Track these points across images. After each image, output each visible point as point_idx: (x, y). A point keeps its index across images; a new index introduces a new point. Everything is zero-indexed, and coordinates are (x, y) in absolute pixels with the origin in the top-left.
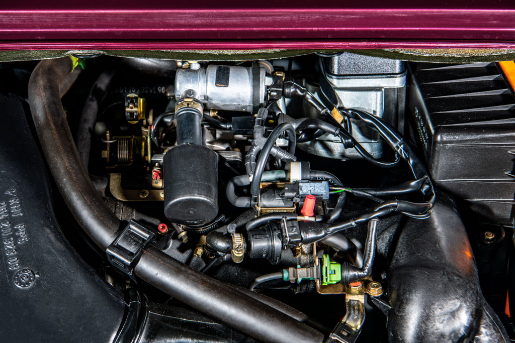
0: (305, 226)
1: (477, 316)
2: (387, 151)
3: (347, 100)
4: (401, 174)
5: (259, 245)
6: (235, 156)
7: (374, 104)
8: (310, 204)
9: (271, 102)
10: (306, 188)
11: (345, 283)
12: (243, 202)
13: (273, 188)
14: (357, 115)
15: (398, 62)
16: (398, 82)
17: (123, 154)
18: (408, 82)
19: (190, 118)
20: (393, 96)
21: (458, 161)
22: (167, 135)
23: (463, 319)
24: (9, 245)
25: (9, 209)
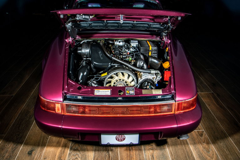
0: (128, 55)
1: (144, 63)
2: (136, 50)
3: (132, 45)
4: (137, 52)
5: (123, 57)
6: (121, 50)
7: (135, 46)
8: (128, 53)
9: (124, 45)
10: (128, 52)
11: (132, 60)
12: (122, 53)
13: (125, 52)
14: (133, 46)
15: (137, 41)
16: (137, 44)
17: (109, 50)
18: (138, 44)
19: (116, 46)
20: (137, 45)
21: (143, 50)
22: (113, 49)
23: (143, 63)
24: (100, 55)
25: (100, 52)
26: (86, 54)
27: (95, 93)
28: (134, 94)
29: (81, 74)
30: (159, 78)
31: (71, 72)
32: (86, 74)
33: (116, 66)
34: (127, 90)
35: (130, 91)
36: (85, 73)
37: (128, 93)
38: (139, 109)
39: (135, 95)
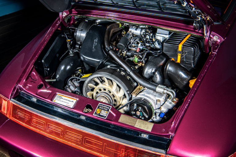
3: (157, 37)
5: (128, 54)
7: (162, 39)
8: (138, 49)
10: (139, 47)
11: (139, 62)
15: (168, 32)
16: (168, 36)
19: (129, 34)
23: (153, 71)
24: (94, 45)
25: (96, 40)
26: (81, 39)
27: (54, 100)
28: (105, 117)
29: (63, 68)
30: (171, 103)
31: (43, 61)
32: (70, 69)
33: (109, 67)
34: (98, 108)
35: (103, 111)
36: (68, 67)
37: (99, 113)
38: (101, 143)
39: (106, 119)
